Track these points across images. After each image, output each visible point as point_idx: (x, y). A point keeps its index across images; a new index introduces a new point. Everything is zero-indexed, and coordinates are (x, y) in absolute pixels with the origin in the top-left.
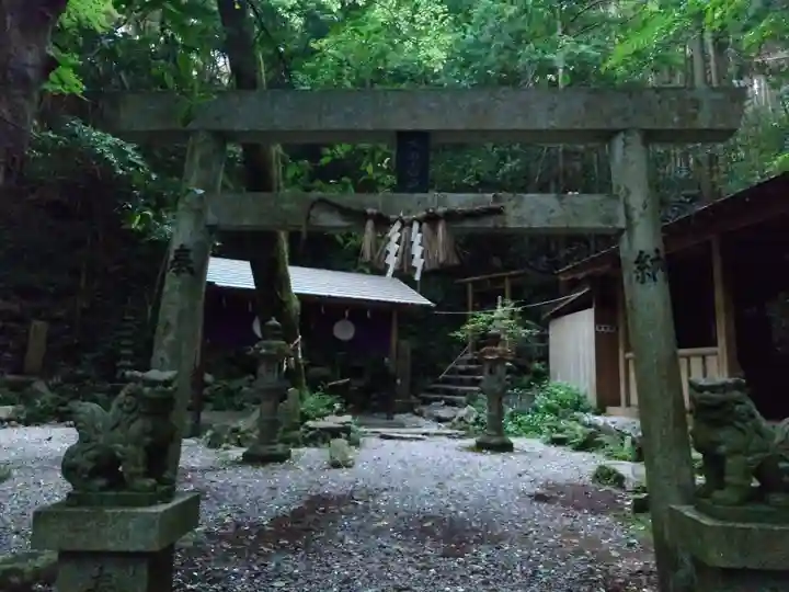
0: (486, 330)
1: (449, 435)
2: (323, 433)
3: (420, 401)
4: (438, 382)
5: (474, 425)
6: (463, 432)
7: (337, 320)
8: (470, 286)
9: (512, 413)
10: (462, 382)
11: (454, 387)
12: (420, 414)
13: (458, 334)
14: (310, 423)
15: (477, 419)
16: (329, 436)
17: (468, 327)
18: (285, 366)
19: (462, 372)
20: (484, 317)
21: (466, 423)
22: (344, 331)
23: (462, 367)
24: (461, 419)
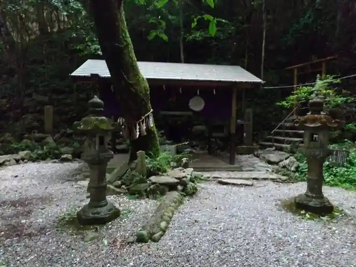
0: (307, 99)
1: (273, 180)
2: (162, 187)
3: (258, 146)
4: (271, 135)
5: (294, 172)
6: (284, 178)
7: (192, 97)
8: (296, 72)
9: (328, 166)
10: (287, 135)
11: (282, 138)
12: (257, 156)
13: (284, 103)
14: (153, 179)
15: (297, 168)
16: (167, 189)
17: (292, 97)
18: (138, 133)
19: (287, 128)
20: (305, 89)
21: (288, 170)
22: (197, 105)
23: (288, 125)
24: (284, 167)
